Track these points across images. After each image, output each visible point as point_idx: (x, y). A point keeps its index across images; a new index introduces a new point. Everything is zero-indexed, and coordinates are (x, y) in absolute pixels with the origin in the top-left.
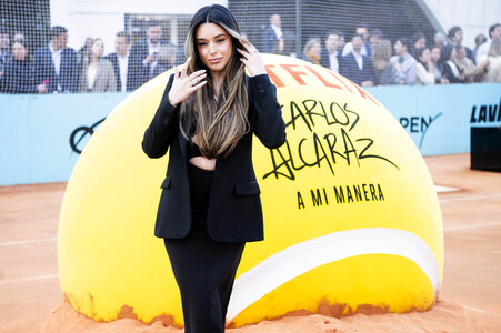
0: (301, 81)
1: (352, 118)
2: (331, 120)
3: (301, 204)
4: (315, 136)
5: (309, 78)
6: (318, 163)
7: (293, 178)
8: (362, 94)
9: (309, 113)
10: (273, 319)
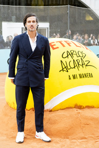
0: (70, 45)
1: (84, 55)
2: (78, 56)
3: (70, 79)
4: (74, 60)
5: (72, 44)
6: (74, 67)
7: (68, 71)
8: (87, 49)
9: (72, 54)
10: (62, 109)
